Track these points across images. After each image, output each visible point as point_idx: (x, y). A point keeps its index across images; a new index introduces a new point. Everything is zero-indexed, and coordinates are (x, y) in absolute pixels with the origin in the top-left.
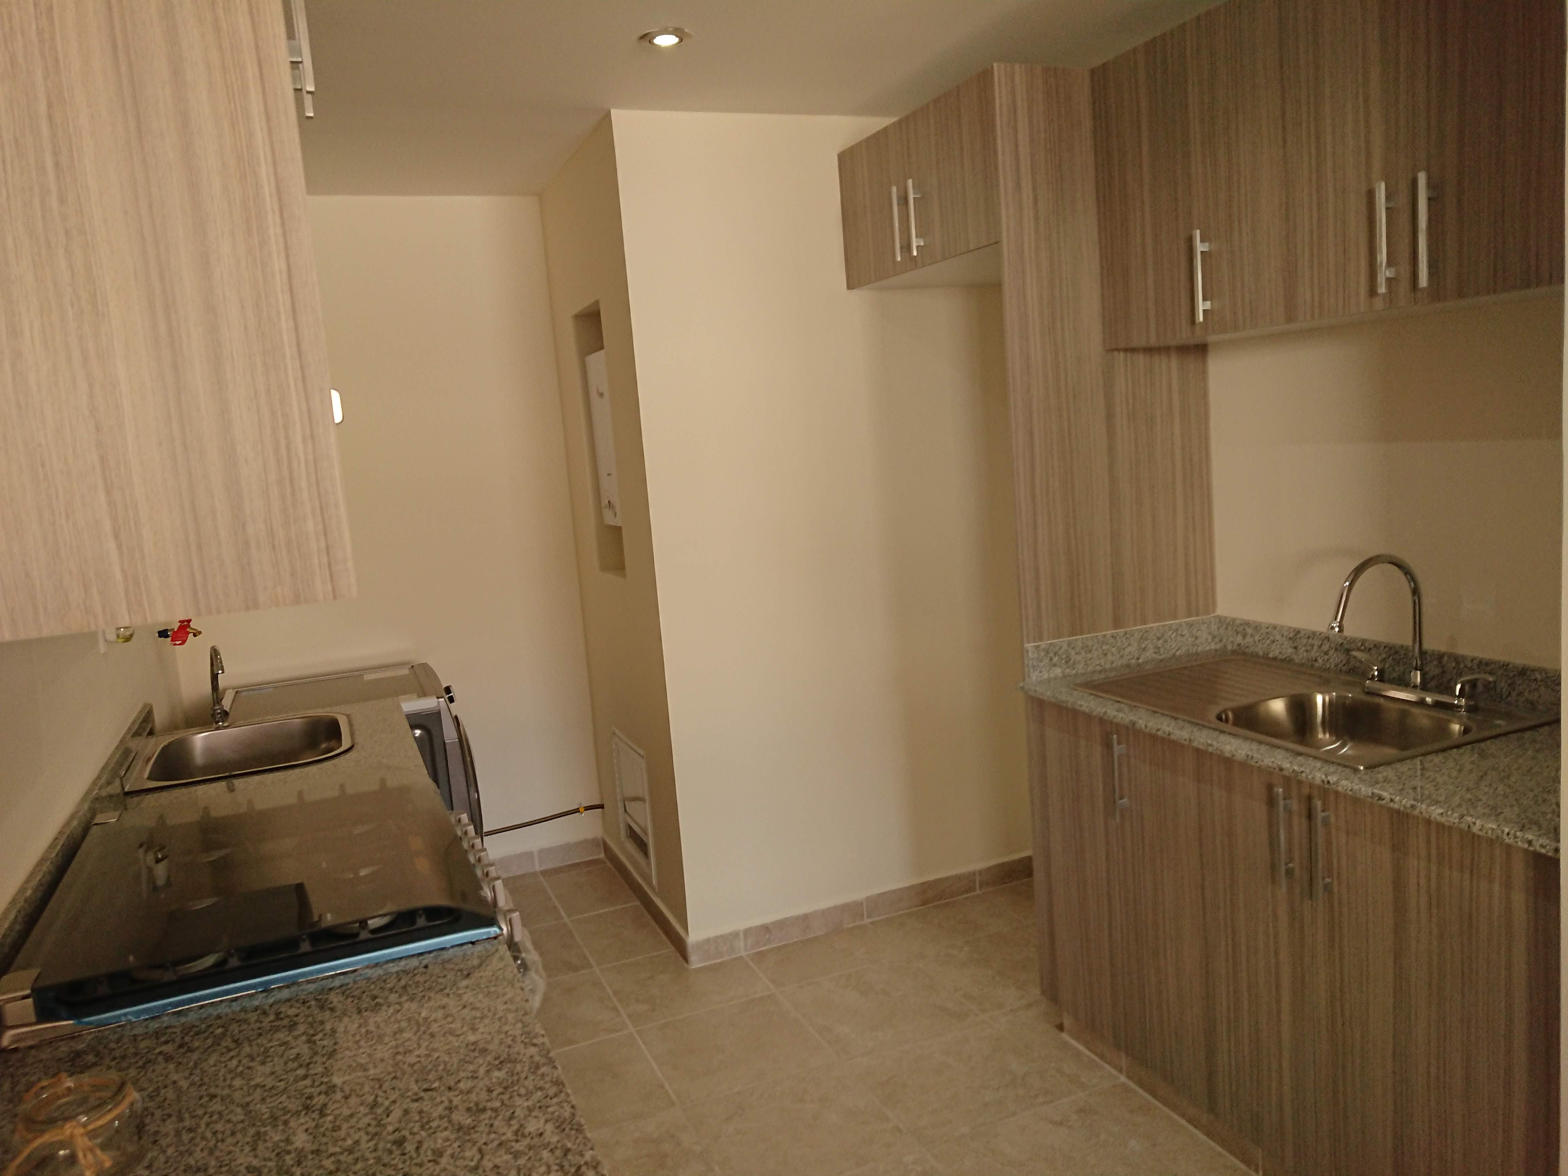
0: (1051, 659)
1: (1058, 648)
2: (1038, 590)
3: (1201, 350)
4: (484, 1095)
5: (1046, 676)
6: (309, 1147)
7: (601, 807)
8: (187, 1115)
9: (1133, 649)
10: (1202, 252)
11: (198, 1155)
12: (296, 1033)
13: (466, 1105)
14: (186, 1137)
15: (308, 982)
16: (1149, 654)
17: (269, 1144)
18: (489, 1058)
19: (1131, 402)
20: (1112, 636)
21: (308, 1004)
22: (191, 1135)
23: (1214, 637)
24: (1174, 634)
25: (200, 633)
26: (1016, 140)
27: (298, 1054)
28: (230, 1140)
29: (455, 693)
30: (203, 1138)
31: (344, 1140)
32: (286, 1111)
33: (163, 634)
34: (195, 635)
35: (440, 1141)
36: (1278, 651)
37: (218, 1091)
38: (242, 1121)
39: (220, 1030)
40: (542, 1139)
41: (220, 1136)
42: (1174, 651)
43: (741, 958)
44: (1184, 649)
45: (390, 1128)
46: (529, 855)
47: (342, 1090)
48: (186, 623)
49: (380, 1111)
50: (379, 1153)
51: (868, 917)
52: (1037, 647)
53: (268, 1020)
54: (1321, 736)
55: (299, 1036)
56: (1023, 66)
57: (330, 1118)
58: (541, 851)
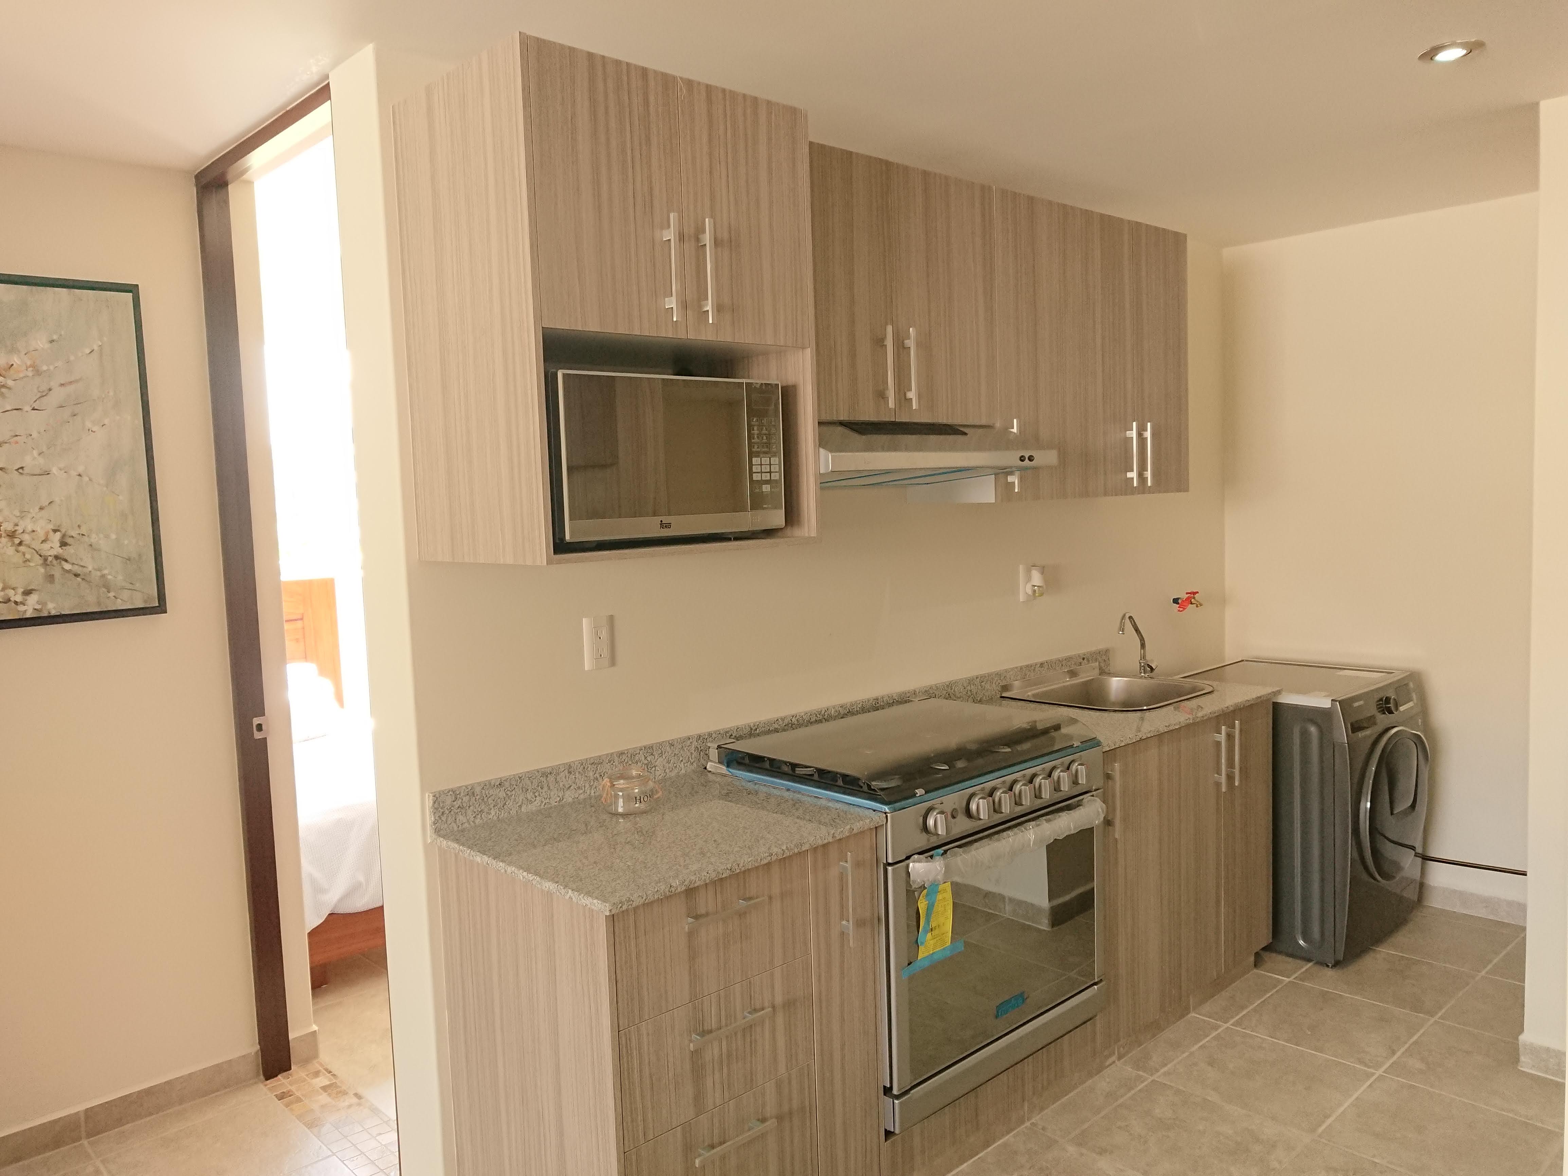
25: (1201, 605)
33: (1176, 601)
34: (1197, 606)
48: (1193, 596)
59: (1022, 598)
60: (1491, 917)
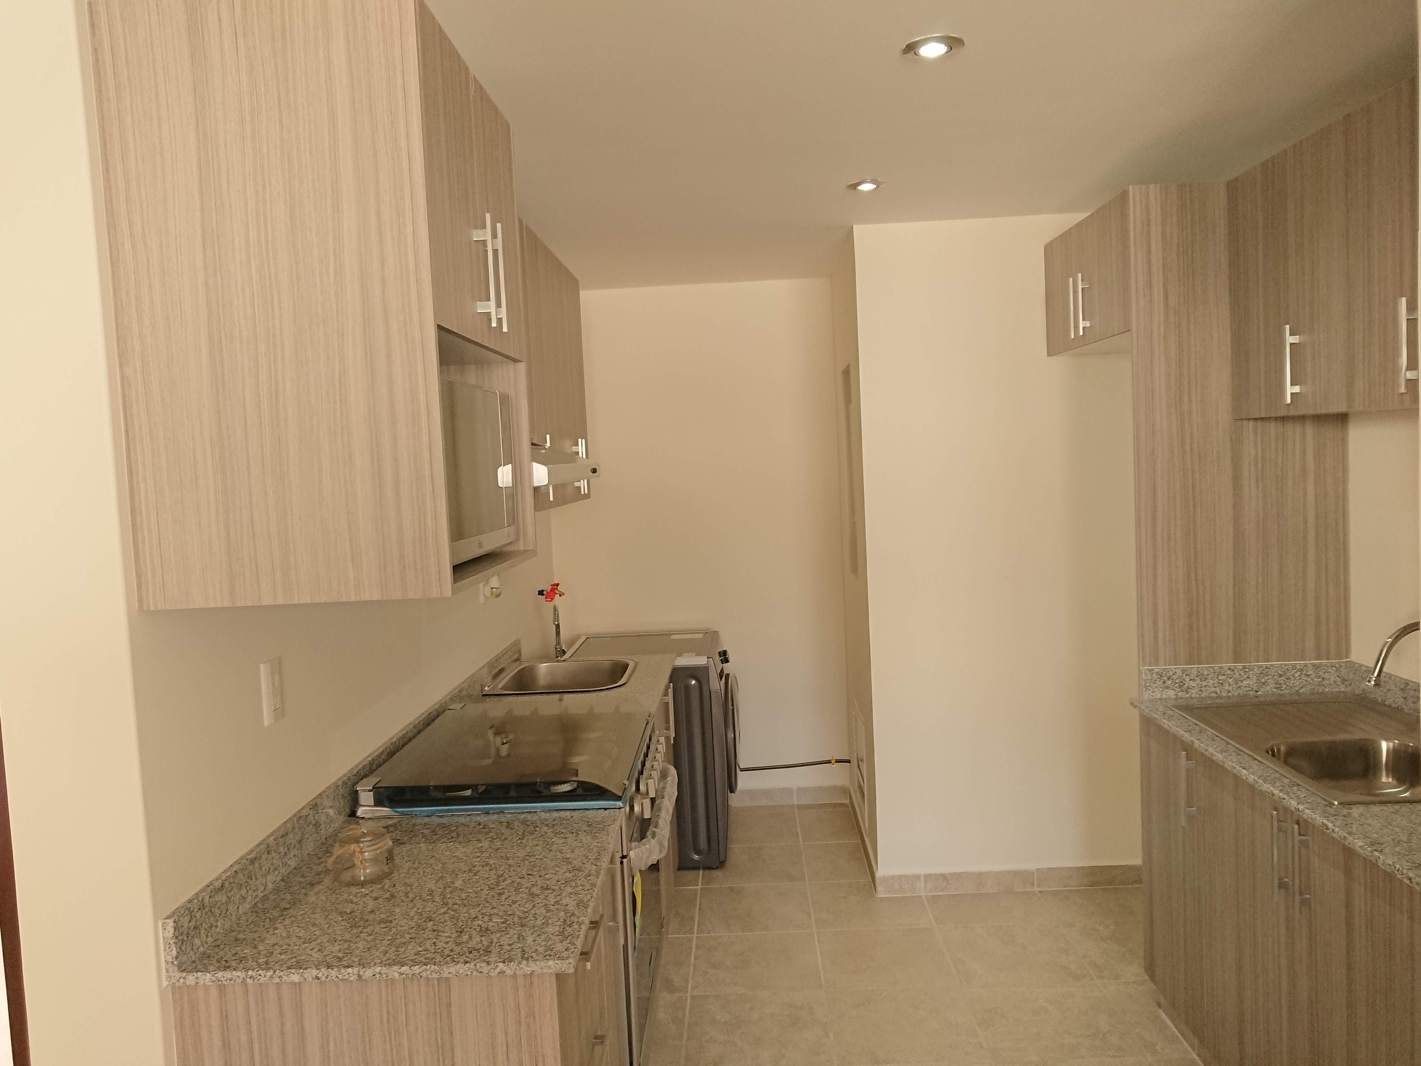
0: (1164, 682)
1: (1171, 673)
2: (1155, 622)
3: (1342, 418)
4: (554, 883)
5: (1158, 696)
6: (460, 887)
7: (848, 761)
8: (417, 862)
9: (1252, 682)
10: (1291, 344)
11: (412, 880)
12: (487, 836)
13: (542, 885)
14: (412, 871)
15: (510, 813)
16: (1270, 688)
17: (444, 882)
18: (570, 866)
19: (1260, 465)
20: (1230, 669)
21: (502, 824)
22: (414, 871)
23: (1344, 680)
24: (1298, 673)
25: (564, 594)
26: (1149, 247)
27: (482, 846)
28: (430, 877)
29: (730, 655)
30: (419, 873)
31: (478, 887)
32: (460, 870)
33: (541, 593)
34: (560, 596)
35: (519, 897)
36: (1392, 700)
37: (437, 855)
38: (439, 870)
39: (454, 828)
40: (566, 907)
41: (425, 874)
42: (1297, 689)
43: (921, 897)
44: (1309, 688)
45: (501, 887)
46: (789, 790)
47: (491, 867)
48: (555, 587)
49: (501, 879)
50: (488, 897)
51: (1038, 886)
52: (1150, 671)
53: (479, 827)
54: (1384, 779)
55: (488, 838)
56: (1158, 186)
57: (478, 877)
58: (799, 789)
59: (482, 600)
60: (771, 804)
